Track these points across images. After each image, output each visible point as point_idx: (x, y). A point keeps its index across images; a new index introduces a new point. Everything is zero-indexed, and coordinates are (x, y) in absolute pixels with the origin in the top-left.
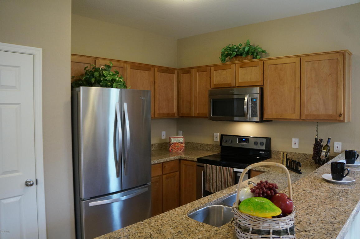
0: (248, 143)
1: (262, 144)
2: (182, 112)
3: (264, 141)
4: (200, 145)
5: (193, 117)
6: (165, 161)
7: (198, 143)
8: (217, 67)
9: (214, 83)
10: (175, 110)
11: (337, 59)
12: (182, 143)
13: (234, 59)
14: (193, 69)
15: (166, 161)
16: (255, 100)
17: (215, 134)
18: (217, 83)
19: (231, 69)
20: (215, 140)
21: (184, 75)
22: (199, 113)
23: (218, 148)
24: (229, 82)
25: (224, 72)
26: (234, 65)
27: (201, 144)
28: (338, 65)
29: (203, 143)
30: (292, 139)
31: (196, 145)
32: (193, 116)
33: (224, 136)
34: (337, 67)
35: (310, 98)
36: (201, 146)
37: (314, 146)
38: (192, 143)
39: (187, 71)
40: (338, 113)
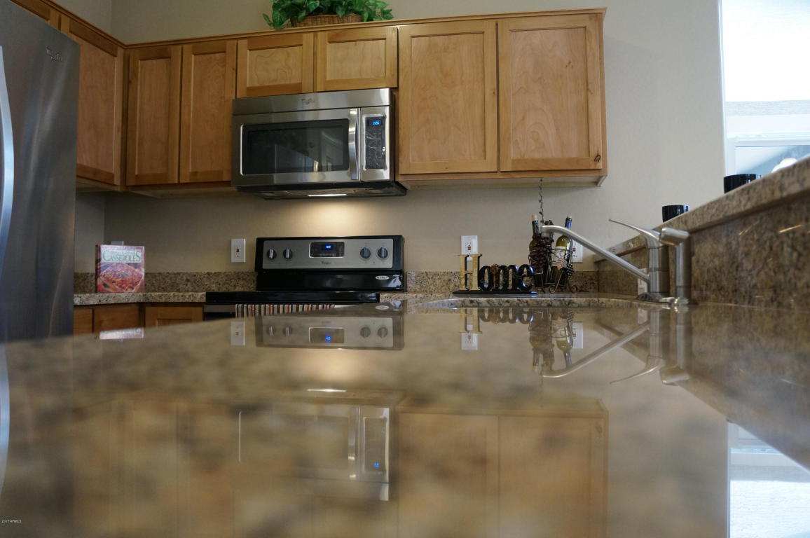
0: (342, 255)
1: (381, 254)
2: (136, 173)
3: (389, 245)
4: (185, 278)
5: (176, 184)
6: (102, 303)
7: (179, 274)
8: (257, 42)
9: (248, 86)
10: (114, 168)
11: (585, 28)
12: (136, 265)
13: (309, 21)
14: (180, 47)
15: (104, 302)
16: (377, 123)
17: (235, 242)
18: (256, 84)
19: (301, 45)
20: (234, 260)
21: (149, 62)
22: (195, 173)
23: (243, 279)
24: (294, 81)
25: (280, 54)
26: (312, 34)
27: (190, 275)
28: (587, 42)
29: (194, 271)
30: (460, 238)
31: (171, 279)
32: (176, 182)
33: (266, 243)
34: (586, 44)
35: (523, 119)
36: (188, 280)
37: (532, 239)
38: (160, 274)
39: (160, 51)
40: (593, 153)
